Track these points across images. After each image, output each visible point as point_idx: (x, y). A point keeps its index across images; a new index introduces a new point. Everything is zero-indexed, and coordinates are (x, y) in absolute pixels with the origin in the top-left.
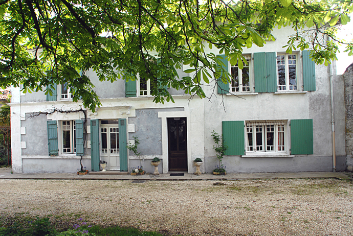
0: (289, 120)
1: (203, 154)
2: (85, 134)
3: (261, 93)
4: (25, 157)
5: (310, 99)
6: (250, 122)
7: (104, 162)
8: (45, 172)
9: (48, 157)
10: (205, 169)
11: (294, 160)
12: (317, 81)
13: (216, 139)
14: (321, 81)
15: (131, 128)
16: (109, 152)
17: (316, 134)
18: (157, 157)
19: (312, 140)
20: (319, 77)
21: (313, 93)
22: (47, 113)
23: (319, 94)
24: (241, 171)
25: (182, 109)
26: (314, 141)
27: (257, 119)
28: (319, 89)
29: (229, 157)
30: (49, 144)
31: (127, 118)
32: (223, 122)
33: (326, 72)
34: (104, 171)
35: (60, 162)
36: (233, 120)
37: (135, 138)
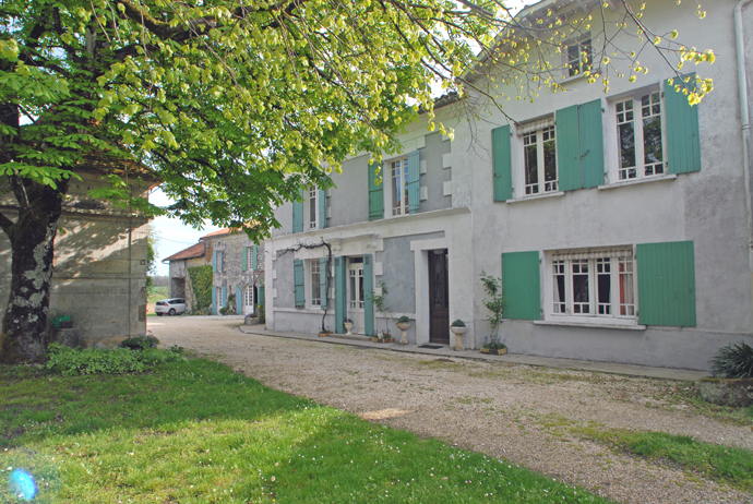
0: (634, 246)
1: (472, 314)
2: (329, 278)
3: (573, 191)
4: (276, 309)
5: (689, 192)
6: (558, 252)
7: (350, 321)
8: (293, 331)
9: (294, 310)
10: (475, 342)
11: (647, 339)
12: (705, 144)
13: (491, 286)
14: (716, 145)
15: (378, 268)
16: (358, 305)
17: (702, 278)
18: (407, 315)
19: (692, 290)
20: (712, 134)
21: (694, 177)
22: (293, 250)
23: (714, 177)
24: (535, 352)
25: (441, 233)
26: (698, 294)
27: (566, 247)
28: (711, 164)
29: (514, 323)
30: (295, 292)
31: (373, 254)
32: (503, 255)
33: (732, 120)
34: (349, 333)
35: (306, 317)
36: (521, 250)
37: (383, 284)
